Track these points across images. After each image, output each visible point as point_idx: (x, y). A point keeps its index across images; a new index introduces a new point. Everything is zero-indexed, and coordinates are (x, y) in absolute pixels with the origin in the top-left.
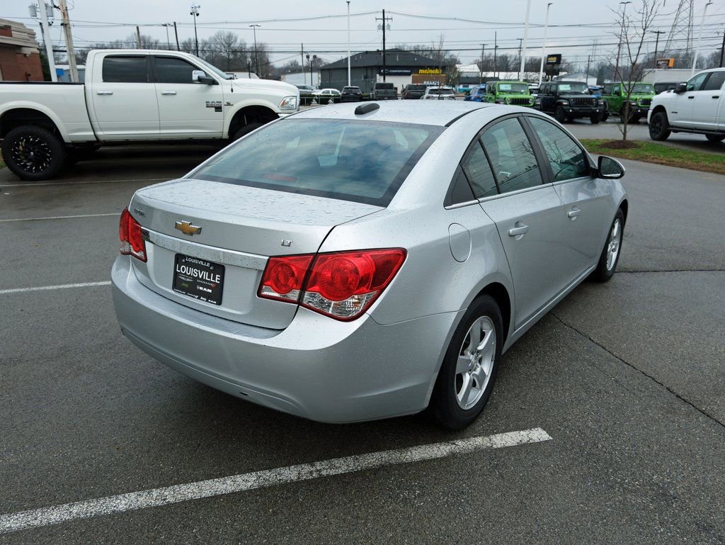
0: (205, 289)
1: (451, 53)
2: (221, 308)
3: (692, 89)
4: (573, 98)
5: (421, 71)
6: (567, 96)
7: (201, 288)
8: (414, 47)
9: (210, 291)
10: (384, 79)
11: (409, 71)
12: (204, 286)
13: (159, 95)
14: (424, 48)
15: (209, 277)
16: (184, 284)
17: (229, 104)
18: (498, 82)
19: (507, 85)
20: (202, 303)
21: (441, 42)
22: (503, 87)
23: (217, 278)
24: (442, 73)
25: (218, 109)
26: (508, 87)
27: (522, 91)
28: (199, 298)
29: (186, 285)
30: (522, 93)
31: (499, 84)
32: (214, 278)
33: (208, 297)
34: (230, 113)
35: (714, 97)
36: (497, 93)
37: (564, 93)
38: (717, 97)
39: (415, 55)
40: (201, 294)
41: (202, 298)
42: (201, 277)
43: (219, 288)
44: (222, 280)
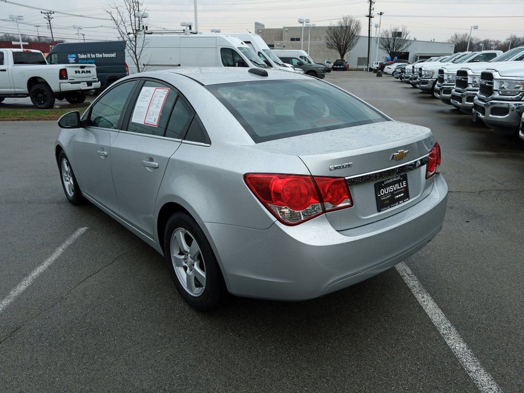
0: (400, 196)
2: (410, 200)
7: (397, 196)
9: (402, 194)
12: (398, 194)
15: (400, 186)
16: (386, 202)
20: (402, 205)
23: (404, 184)
28: (399, 204)
29: (388, 202)
32: (403, 185)
33: (403, 199)
41: (400, 202)
42: (395, 189)
43: (406, 188)
44: (407, 184)
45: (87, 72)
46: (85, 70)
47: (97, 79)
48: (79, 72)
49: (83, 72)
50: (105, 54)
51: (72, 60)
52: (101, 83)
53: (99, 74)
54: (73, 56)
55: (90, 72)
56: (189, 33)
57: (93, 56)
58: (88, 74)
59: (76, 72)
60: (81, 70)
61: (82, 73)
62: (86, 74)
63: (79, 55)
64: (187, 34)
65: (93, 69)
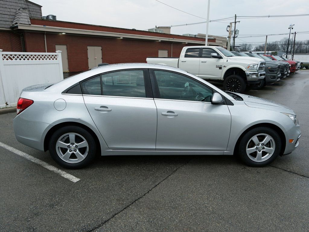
13: (200, 62)
17: (225, 66)
25: (220, 68)
34: (224, 70)
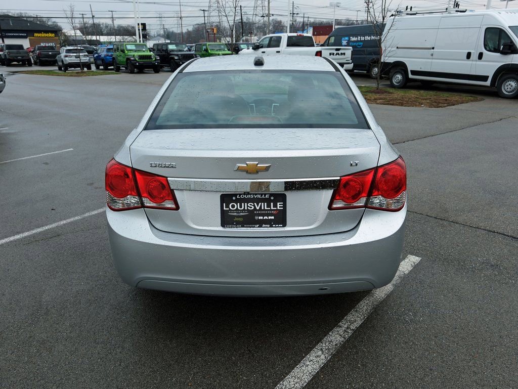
0: (266, 218)
1: (54, 20)
2: (286, 229)
3: (262, 47)
4: (181, 54)
5: (36, 35)
6: (176, 53)
7: (261, 218)
8: (17, 14)
9: (273, 218)
10: (3, 41)
11: (25, 35)
12: (263, 215)
14: (27, 15)
15: (269, 206)
16: (237, 219)
18: (125, 43)
19: (132, 46)
20: (266, 230)
21: (72, 11)
22: (129, 47)
23: (278, 206)
24: (55, 36)
26: (133, 47)
27: (144, 50)
28: (260, 227)
29: (241, 219)
30: (144, 51)
31: (126, 45)
32: (275, 206)
33: (270, 223)
35: (277, 52)
36: (126, 52)
37: (173, 51)
38: (279, 52)
39: (27, 21)
40: (261, 223)
41: (264, 226)
42: (258, 208)
43: (283, 212)
44: (285, 206)
45: (342, 54)
46: (340, 52)
47: (351, 61)
48: (333, 54)
49: (338, 54)
50: (373, 36)
51: (344, 43)
52: (354, 64)
53: (353, 56)
54: (347, 38)
55: (344, 54)
56: (455, 12)
57: (363, 38)
58: (342, 56)
59: (330, 54)
60: (335, 52)
61: (336, 55)
62: (340, 56)
63: (351, 37)
64: (450, 13)
65: (348, 52)
